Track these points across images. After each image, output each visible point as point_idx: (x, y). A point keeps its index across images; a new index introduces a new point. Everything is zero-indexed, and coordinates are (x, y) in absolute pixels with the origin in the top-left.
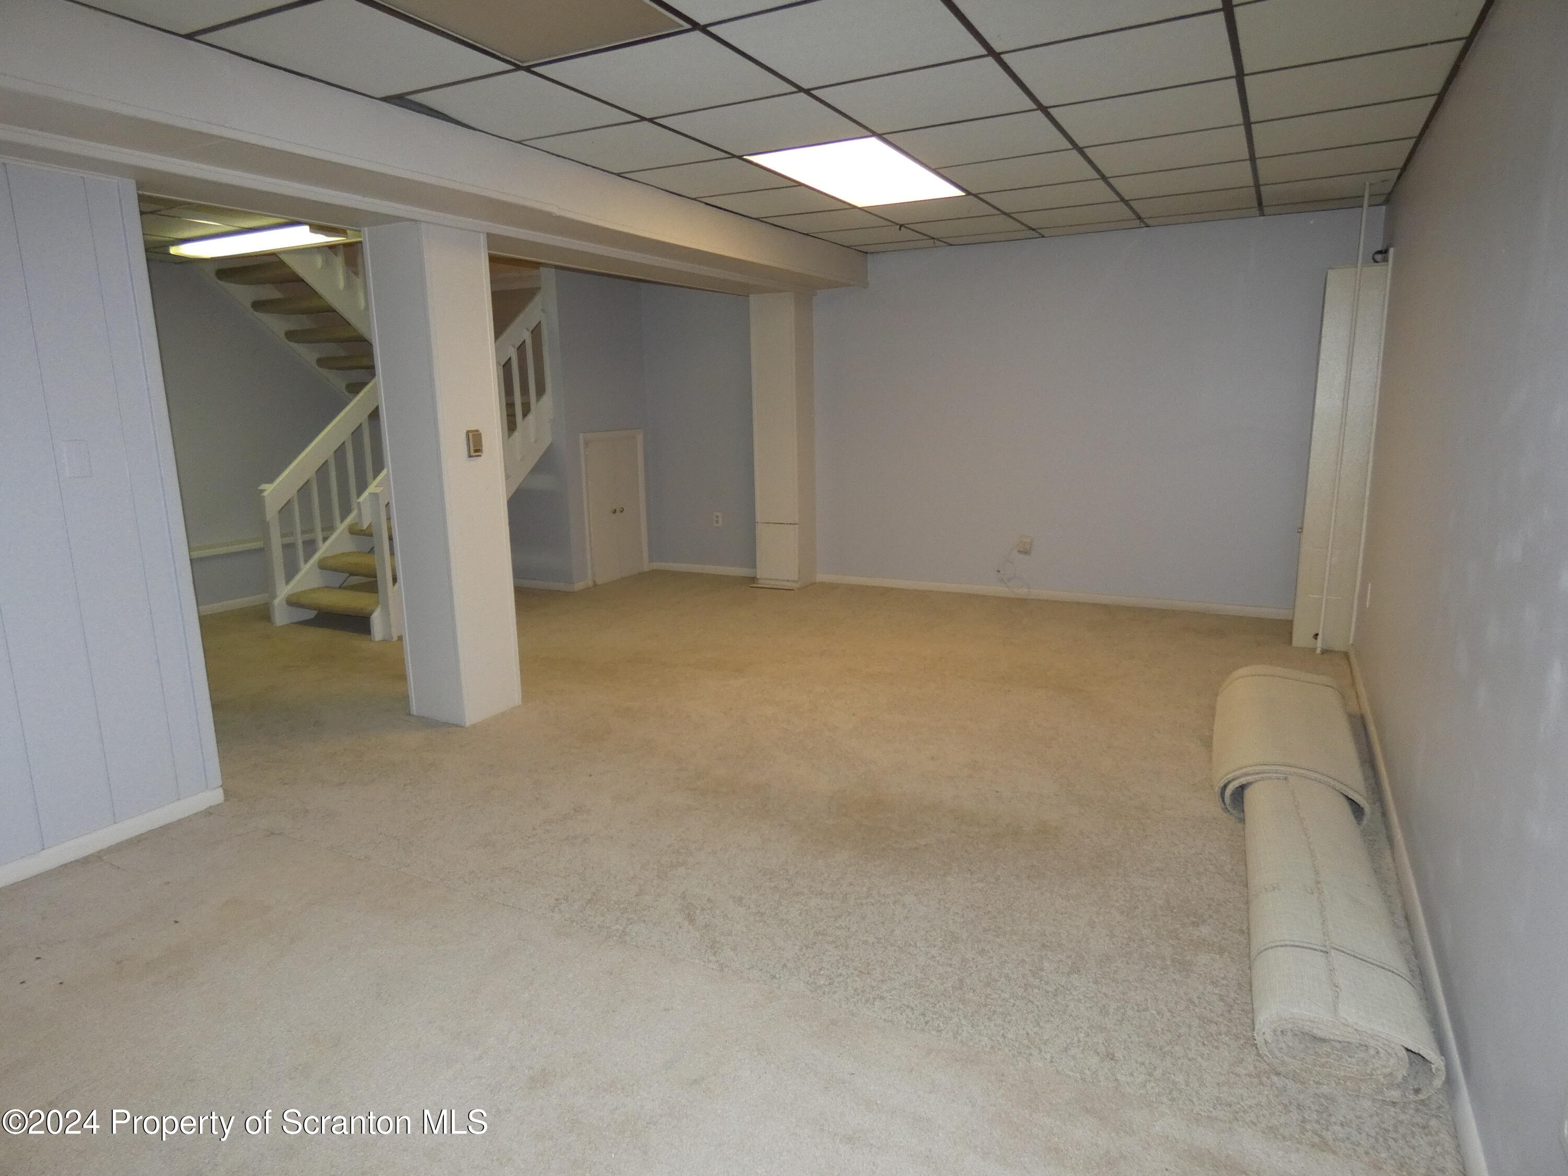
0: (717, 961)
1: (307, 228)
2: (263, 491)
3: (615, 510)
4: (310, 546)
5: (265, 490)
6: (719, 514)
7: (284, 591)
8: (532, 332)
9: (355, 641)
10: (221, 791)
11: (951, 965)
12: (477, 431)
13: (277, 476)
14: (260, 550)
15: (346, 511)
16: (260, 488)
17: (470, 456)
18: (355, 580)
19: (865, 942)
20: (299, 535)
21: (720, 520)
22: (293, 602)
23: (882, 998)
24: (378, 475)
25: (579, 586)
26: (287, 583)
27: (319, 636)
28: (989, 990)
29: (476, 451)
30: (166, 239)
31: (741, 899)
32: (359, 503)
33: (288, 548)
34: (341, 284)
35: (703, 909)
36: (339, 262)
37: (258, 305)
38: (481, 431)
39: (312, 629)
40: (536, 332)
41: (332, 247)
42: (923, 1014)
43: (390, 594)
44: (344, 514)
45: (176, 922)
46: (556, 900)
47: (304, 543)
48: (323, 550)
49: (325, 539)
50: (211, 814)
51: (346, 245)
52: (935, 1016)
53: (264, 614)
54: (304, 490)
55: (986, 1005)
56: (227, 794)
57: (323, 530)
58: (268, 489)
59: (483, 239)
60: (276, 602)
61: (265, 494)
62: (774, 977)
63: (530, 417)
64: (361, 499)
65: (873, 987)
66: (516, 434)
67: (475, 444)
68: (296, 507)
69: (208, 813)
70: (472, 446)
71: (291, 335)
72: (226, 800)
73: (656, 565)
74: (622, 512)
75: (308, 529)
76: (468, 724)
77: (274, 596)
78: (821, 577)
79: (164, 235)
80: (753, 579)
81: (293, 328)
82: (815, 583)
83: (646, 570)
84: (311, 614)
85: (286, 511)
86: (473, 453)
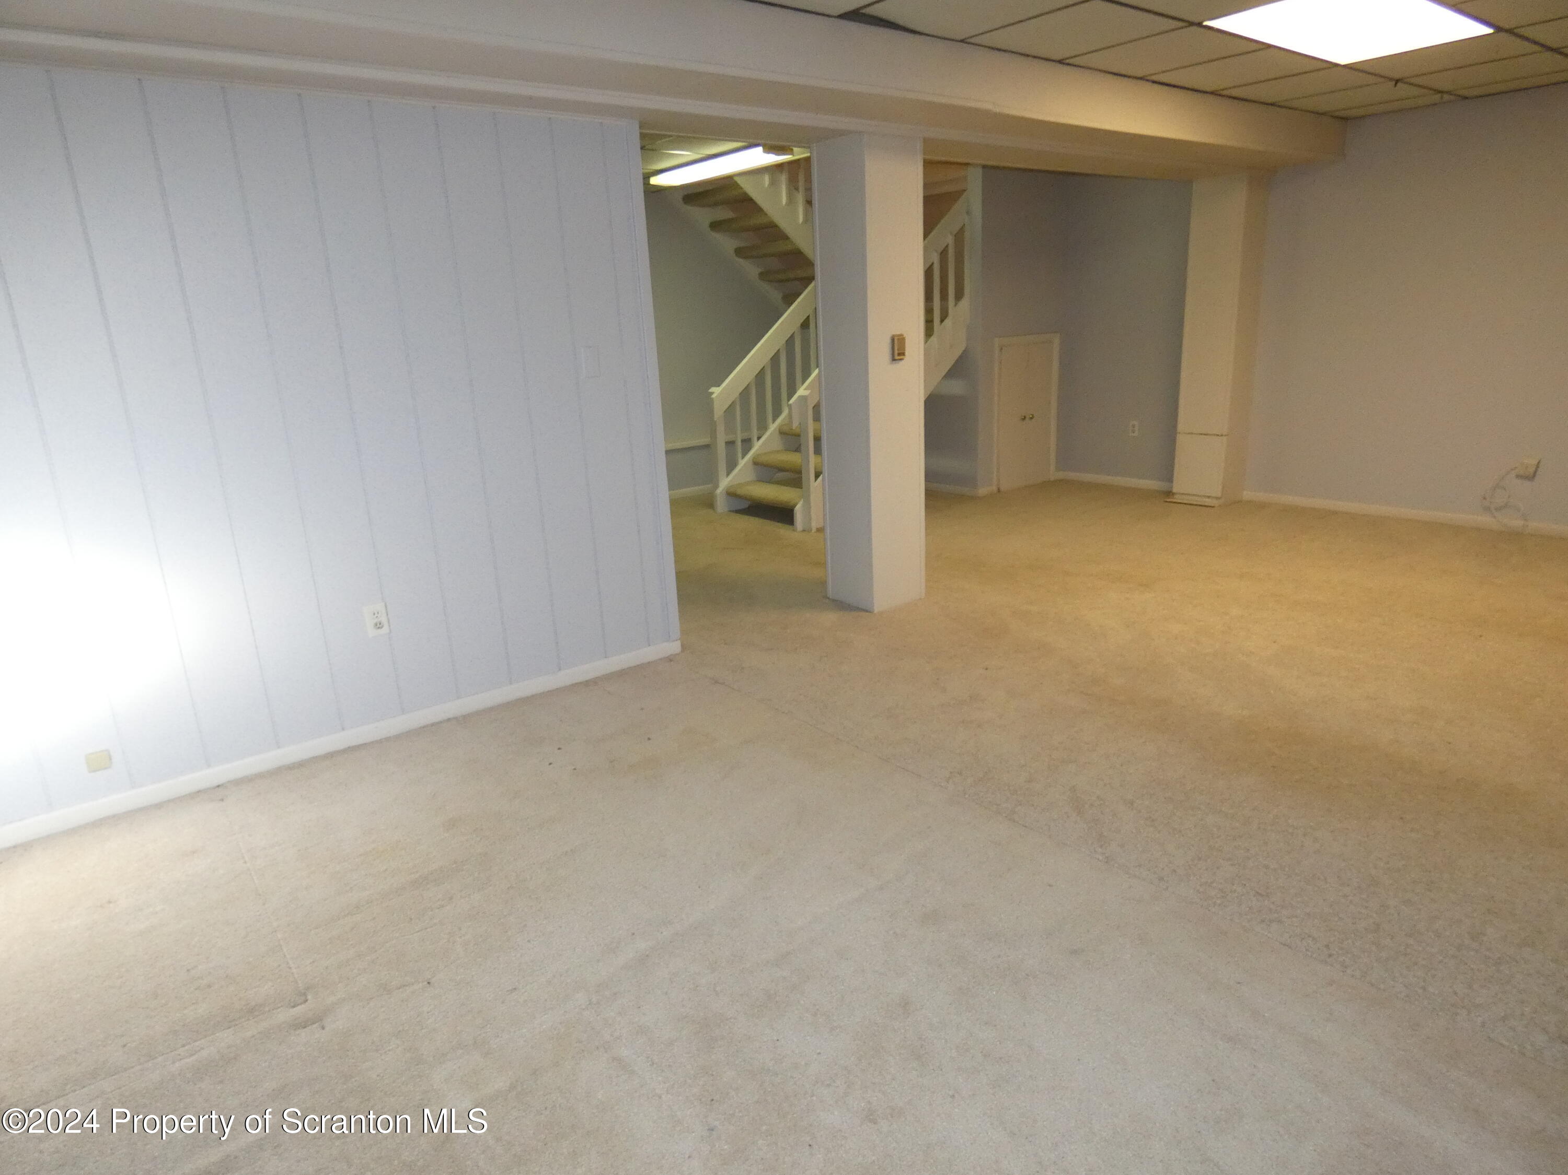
0: (1103, 854)
1: (760, 149)
2: (712, 393)
3: (1025, 417)
4: (747, 443)
5: (714, 393)
6: (1136, 423)
7: (725, 483)
8: (955, 236)
9: (782, 530)
10: (678, 643)
11: (1367, 907)
12: (901, 335)
13: (723, 381)
14: (707, 446)
15: (777, 413)
16: (710, 391)
17: (894, 360)
18: (780, 475)
19: (1267, 867)
20: (739, 432)
21: (1136, 428)
22: (731, 494)
23: (1280, 921)
24: (805, 382)
25: (982, 491)
26: (728, 475)
27: (753, 524)
28: (1411, 941)
29: (899, 354)
30: (649, 171)
31: (1132, 803)
32: (791, 405)
33: (730, 444)
34: (784, 200)
35: (1092, 805)
36: (783, 178)
37: (715, 226)
38: (905, 335)
39: (746, 518)
40: (959, 236)
41: (779, 167)
42: (1327, 946)
43: (812, 489)
44: (776, 416)
45: (649, 739)
46: (951, 773)
47: (743, 441)
48: (757, 446)
49: (759, 438)
50: (671, 661)
51: (790, 163)
52: (1340, 952)
53: (708, 502)
54: (745, 394)
55: (1406, 955)
56: (684, 647)
57: (758, 429)
58: (716, 391)
59: (919, 145)
60: (719, 491)
61: (714, 396)
62: (1161, 879)
63: (948, 322)
64: (791, 402)
65: (1270, 910)
66: (934, 339)
67: (897, 350)
68: (738, 408)
69: (670, 659)
70: (896, 348)
71: (739, 252)
72: (682, 651)
73: (1061, 475)
74: (1031, 418)
75: (746, 426)
76: (876, 610)
77: (717, 487)
78: (1247, 495)
79: (648, 168)
80: (1169, 493)
81: (743, 244)
82: (1240, 501)
83: (1052, 479)
84: (745, 505)
85: (730, 410)
86: (897, 357)
